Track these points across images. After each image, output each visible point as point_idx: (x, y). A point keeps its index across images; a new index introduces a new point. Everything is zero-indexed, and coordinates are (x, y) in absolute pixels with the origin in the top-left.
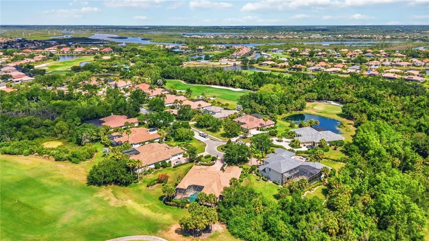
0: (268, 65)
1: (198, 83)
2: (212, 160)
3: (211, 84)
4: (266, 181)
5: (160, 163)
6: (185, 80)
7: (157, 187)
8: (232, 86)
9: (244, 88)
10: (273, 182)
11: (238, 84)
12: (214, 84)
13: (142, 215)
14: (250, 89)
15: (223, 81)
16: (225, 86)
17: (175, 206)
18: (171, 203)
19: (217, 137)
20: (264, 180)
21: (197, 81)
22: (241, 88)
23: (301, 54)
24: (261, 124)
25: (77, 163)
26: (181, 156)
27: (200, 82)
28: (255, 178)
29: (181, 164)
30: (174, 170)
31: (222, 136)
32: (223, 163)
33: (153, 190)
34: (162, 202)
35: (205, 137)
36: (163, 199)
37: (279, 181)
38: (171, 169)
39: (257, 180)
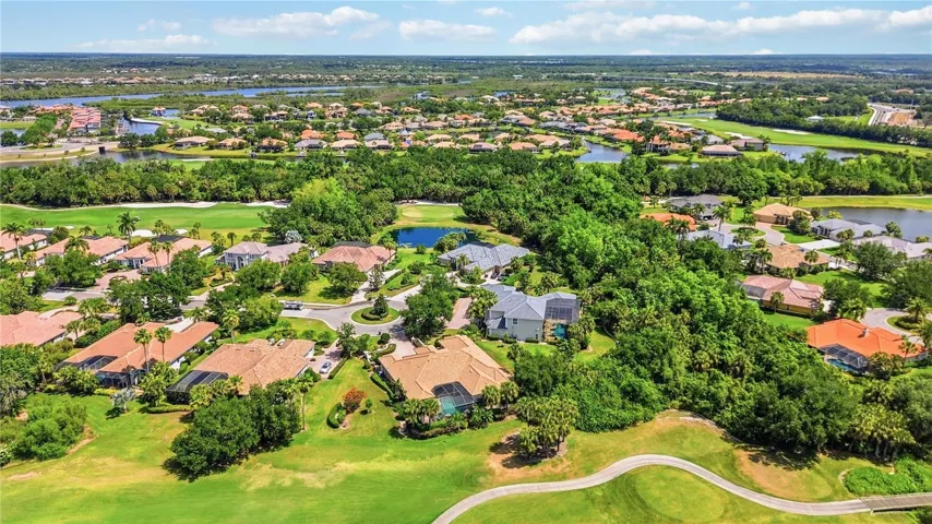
0: (195, 144)
1: (82, 204)
2: (381, 342)
3: (114, 201)
4: (514, 342)
6: (24, 202)
8: (178, 198)
9: (214, 199)
11: (196, 192)
12: (125, 201)
13: (408, 473)
14: (232, 199)
15: (152, 190)
16: (157, 200)
17: (441, 434)
19: (319, 302)
20: (510, 342)
21: (73, 198)
22: (206, 200)
23: (235, 116)
24: (379, 258)
25: (64, 454)
27: (85, 200)
28: (492, 346)
29: (339, 368)
30: (339, 383)
31: (329, 298)
32: (404, 340)
33: (354, 429)
34: (406, 438)
35: (299, 309)
36: (402, 434)
37: (537, 335)
38: (327, 382)
39: (499, 347)
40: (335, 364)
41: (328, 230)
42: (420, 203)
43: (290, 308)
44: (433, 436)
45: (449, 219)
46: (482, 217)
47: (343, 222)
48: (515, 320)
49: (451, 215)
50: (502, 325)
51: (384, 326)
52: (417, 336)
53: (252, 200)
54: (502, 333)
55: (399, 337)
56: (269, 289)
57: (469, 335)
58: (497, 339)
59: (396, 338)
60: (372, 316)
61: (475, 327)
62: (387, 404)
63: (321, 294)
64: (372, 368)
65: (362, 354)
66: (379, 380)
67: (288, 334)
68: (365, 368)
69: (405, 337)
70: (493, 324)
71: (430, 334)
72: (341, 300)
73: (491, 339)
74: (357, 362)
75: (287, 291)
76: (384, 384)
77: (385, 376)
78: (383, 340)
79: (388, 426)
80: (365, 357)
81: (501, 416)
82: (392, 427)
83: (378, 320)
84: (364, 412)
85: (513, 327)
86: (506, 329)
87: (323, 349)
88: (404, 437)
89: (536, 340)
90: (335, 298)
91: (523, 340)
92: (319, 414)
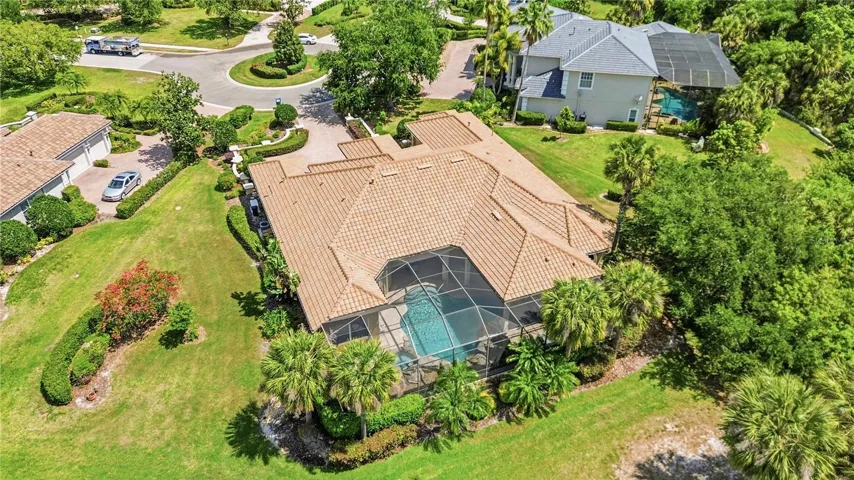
2: (278, 124)
4: (582, 131)
5: (20, 217)
7: (138, 368)
10: (609, 127)
17: (400, 445)
18: (373, 443)
19: (176, 42)
20: (572, 131)
26: (101, 150)
28: (531, 136)
29: (155, 187)
30: (140, 228)
31: (200, 36)
32: (332, 123)
33: (120, 408)
34: (280, 461)
35: (129, 54)
36: (272, 436)
37: (634, 113)
38: (108, 227)
39: (545, 139)
40: (148, 174)
43: (114, 53)
44: (373, 457)
48: (587, 77)
50: (554, 89)
51: (292, 91)
52: (357, 113)
54: (553, 108)
55: (320, 115)
56: (93, 17)
57: (477, 112)
58: (538, 122)
59: (315, 115)
60: (269, 70)
61: (489, 94)
62: (250, 306)
63: (190, 31)
64: (235, 192)
65: (225, 149)
66: (243, 227)
67: (78, 103)
68: (219, 188)
69: (333, 115)
70: (531, 87)
71: (389, 110)
72: (222, 40)
73: (527, 121)
74: (208, 171)
75: (127, 24)
76: (253, 239)
77: (258, 217)
78: (282, 119)
80: (228, 161)
81: (596, 369)
82: (244, 404)
83: (282, 77)
84: (173, 338)
85: (580, 93)
86: (563, 97)
87: (139, 138)
88: (275, 452)
89: (631, 123)
90: (212, 36)
91: (599, 125)
92: (32, 340)
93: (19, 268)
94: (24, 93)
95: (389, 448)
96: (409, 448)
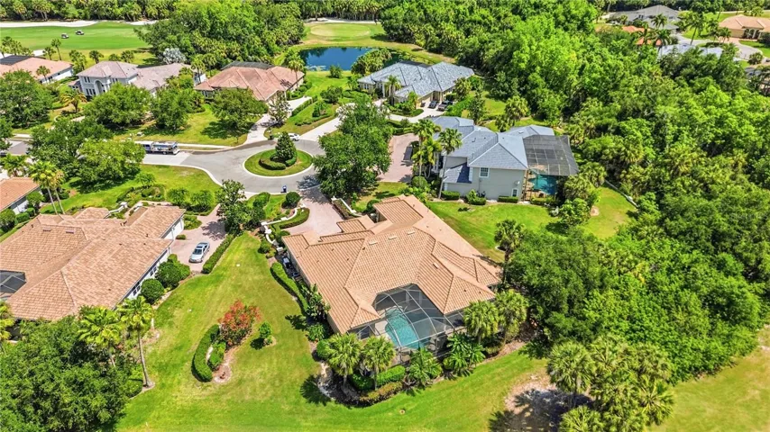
2: (288, 205)
4: (483, 204)
8: (52, 16)
9: (95, 17)
10: (500, 200)
14: (115, 18)
16: (28, 19)
20: (477, 204)
22: (85, 18)
24: (284, 83)
26: (179, 229)
28: (451, 208)
29: (219, 252)
30: (218, 279)
31: (216, 136)
32: (322, 202)
33: (240, 382)
34: (332, 403)
35: (172, 153)
36: (325, 392)
37: (515, 191)
38: (199, 280)
39: (460, 210)
40: (214, 244)
41: (220, 48)
42: (330, 21)
43: (160, 152)
44: (382, 398)
45: (366, 38)
46: (405, 34)
47: (238, 38)
48: (484, 171)
49: (368, 33)
50: (464, 177)
51: (290, 180)
52: (339, 195)
53: (137, 18)
54: (463, 189)
55: (313, 196)
56: (136, 124)
57: (417, 195)
58: (456, 198)
59: (309, 197)
60: (273, 164)
61: (421, 180)
62: (297, 323)
63: (206, 132)
64: (272, 252)
65: (258, 225)
66: (283, 276)
67: (149, 193)
68: (261, 251)
69: (322, 196)
70: (450, 176)
71: (358, 191)
72: (232, 139)
73: (448, 198)
74: (249, 240)
75: (161, 128)
76: (291, 283)
77: (292, 268)
78: (290, 202)
79: (299, 376)
80: (262, 232)
81: (494, 350)
82: (307, 377)
83: (282, 168)
84: (258, 343)
85: (480, 180)
86: (470, 182)
87: (199, 218)
88: (329, 400)
89: (514, 198)
90: (224, 136)
91: (494, 199)
92: (179, 348)
93: (155, 307)
94: (107, 187)
95: (389, 394)
96: (398, 394)
